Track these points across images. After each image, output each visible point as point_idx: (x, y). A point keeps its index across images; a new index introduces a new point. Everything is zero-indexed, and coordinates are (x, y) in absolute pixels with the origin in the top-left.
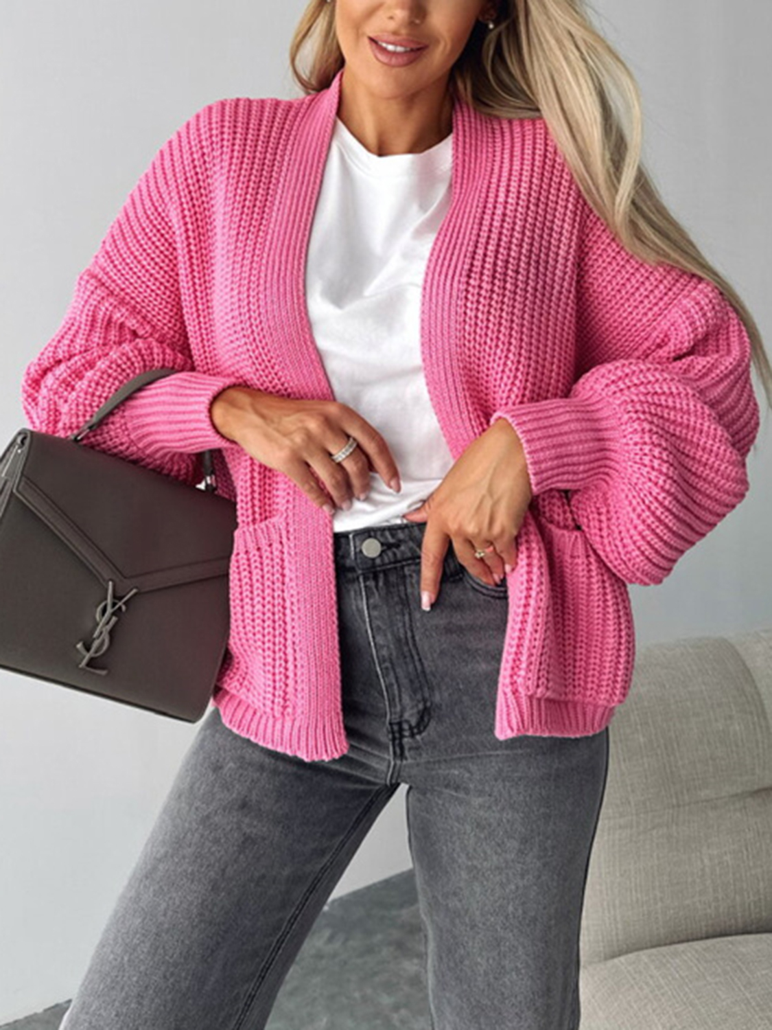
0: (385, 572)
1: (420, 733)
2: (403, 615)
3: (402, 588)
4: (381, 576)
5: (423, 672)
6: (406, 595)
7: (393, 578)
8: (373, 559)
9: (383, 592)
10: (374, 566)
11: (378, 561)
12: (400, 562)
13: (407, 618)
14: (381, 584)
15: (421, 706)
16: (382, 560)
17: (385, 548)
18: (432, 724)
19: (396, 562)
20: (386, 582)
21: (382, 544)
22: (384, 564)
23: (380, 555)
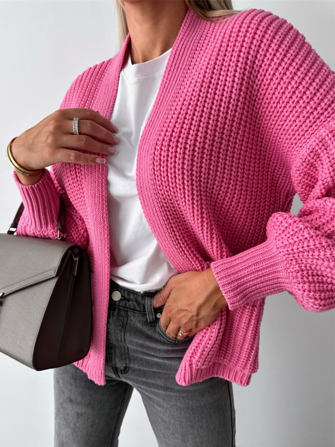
0: (119, 309)
1: (125, 373)
2: (121, 332)
3: (125, 319)
4: (117, 310)
5: (128, 353)
6: (127, 322)
7: (122, 313)
8: (115, 301)
9: (115, 318)
10: (115, 305)
11: (117, 303)
12: (127, 308)
13: (123, 334)
14: (115, 313)
15: (124, 365)
16: (119, 304)
17: (123, 298)
18: (130, 372)
19: (125, 307)
20: (118, 314)
21: (122, 296)
22: (119, 306)
23: (119, 301)
